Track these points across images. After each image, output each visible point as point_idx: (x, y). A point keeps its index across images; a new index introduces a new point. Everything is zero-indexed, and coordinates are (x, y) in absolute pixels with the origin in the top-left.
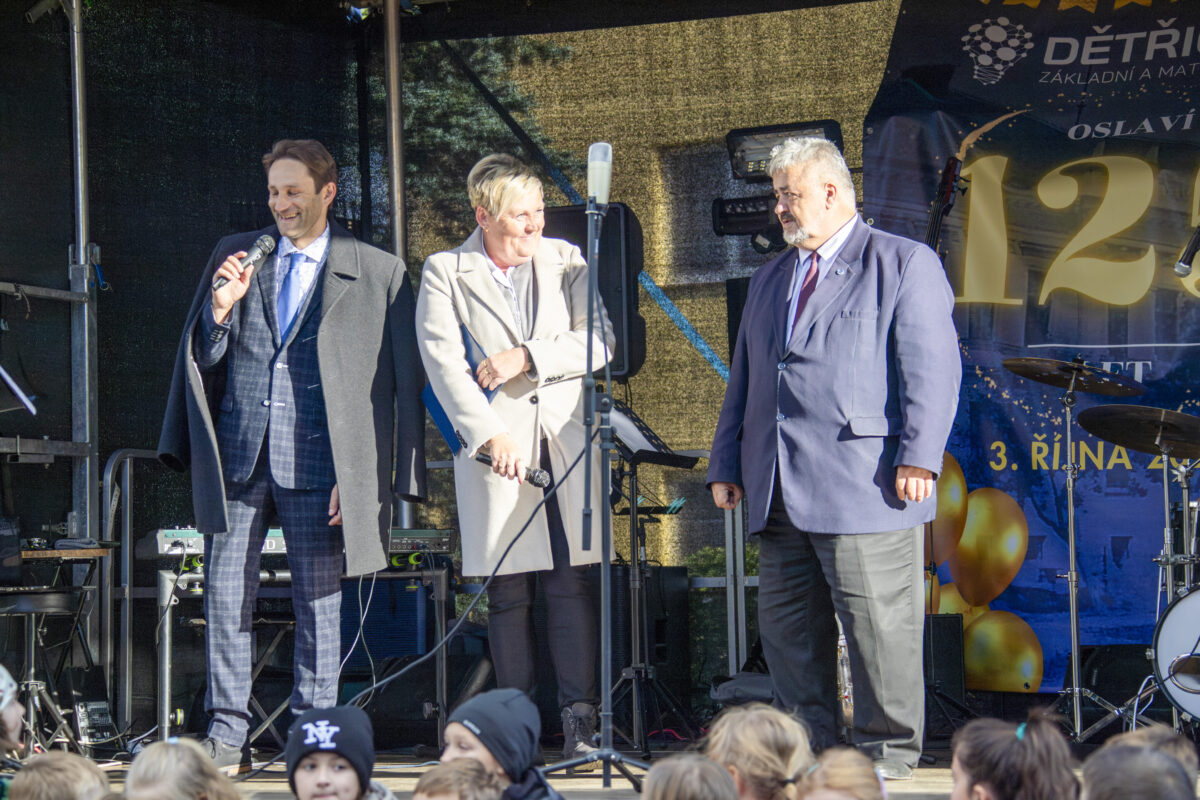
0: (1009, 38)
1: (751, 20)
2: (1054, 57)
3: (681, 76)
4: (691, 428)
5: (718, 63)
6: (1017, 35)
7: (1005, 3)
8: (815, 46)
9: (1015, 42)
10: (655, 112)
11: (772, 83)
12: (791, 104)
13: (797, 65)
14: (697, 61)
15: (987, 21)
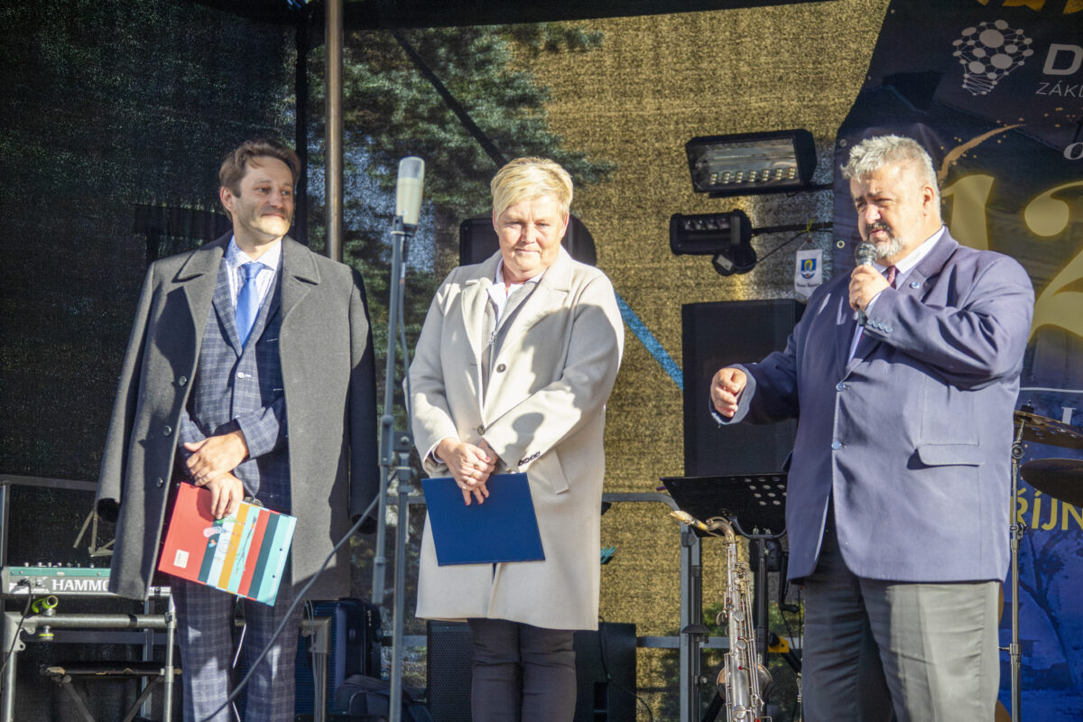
0: (1006, 43)
1: (729, 16)
2: (1055, 67)
3: (653, 77)
4: (653, 469)
5: (693, 64)
6: (1016, 40)
7: (1004, 4)
8: (800, 47)
9: (1012, 49)
10: (623, 116)
11: (751, 87)
12: (772, 111)
13: (779, 68)
14: (670, 60)
15: (983, 24)
